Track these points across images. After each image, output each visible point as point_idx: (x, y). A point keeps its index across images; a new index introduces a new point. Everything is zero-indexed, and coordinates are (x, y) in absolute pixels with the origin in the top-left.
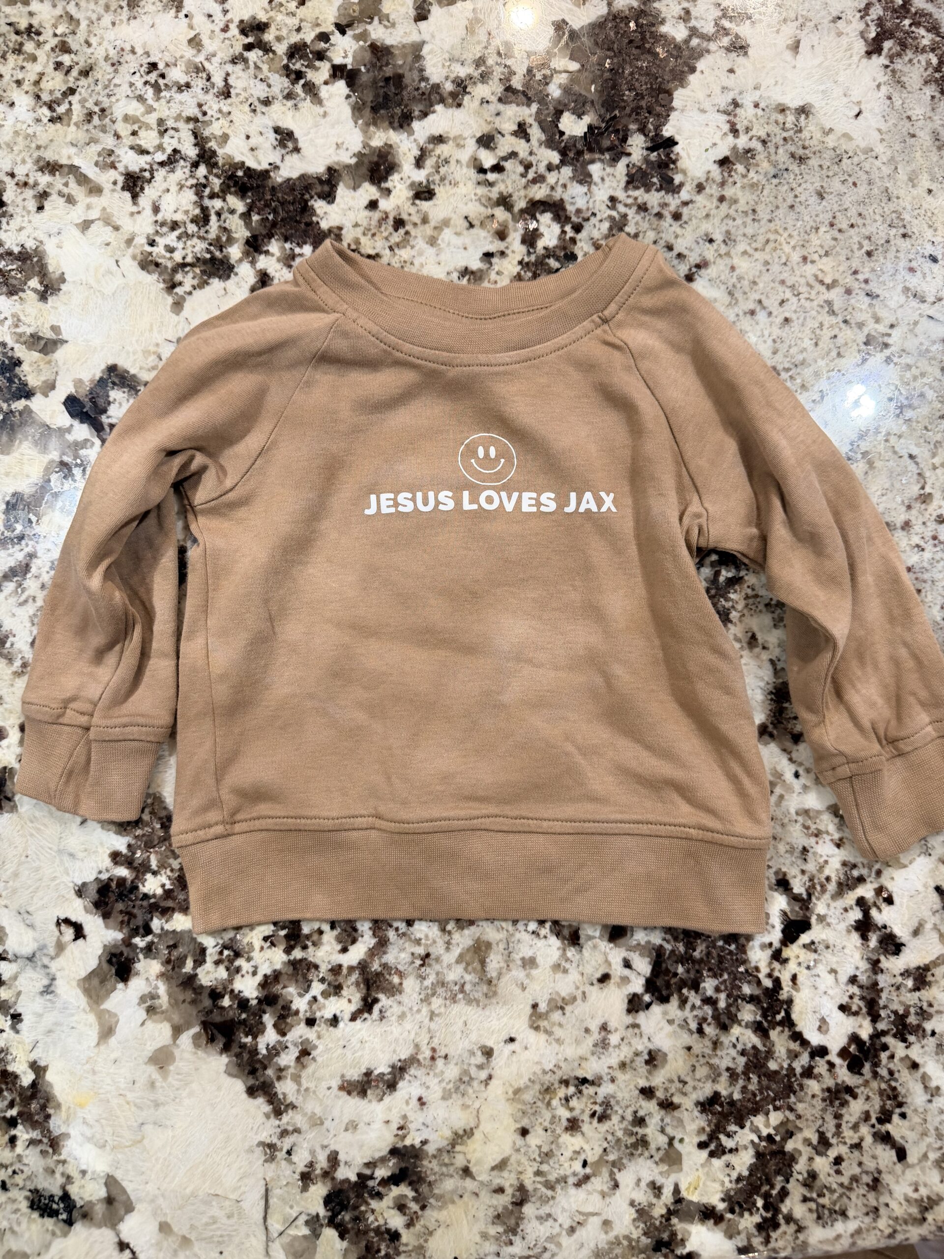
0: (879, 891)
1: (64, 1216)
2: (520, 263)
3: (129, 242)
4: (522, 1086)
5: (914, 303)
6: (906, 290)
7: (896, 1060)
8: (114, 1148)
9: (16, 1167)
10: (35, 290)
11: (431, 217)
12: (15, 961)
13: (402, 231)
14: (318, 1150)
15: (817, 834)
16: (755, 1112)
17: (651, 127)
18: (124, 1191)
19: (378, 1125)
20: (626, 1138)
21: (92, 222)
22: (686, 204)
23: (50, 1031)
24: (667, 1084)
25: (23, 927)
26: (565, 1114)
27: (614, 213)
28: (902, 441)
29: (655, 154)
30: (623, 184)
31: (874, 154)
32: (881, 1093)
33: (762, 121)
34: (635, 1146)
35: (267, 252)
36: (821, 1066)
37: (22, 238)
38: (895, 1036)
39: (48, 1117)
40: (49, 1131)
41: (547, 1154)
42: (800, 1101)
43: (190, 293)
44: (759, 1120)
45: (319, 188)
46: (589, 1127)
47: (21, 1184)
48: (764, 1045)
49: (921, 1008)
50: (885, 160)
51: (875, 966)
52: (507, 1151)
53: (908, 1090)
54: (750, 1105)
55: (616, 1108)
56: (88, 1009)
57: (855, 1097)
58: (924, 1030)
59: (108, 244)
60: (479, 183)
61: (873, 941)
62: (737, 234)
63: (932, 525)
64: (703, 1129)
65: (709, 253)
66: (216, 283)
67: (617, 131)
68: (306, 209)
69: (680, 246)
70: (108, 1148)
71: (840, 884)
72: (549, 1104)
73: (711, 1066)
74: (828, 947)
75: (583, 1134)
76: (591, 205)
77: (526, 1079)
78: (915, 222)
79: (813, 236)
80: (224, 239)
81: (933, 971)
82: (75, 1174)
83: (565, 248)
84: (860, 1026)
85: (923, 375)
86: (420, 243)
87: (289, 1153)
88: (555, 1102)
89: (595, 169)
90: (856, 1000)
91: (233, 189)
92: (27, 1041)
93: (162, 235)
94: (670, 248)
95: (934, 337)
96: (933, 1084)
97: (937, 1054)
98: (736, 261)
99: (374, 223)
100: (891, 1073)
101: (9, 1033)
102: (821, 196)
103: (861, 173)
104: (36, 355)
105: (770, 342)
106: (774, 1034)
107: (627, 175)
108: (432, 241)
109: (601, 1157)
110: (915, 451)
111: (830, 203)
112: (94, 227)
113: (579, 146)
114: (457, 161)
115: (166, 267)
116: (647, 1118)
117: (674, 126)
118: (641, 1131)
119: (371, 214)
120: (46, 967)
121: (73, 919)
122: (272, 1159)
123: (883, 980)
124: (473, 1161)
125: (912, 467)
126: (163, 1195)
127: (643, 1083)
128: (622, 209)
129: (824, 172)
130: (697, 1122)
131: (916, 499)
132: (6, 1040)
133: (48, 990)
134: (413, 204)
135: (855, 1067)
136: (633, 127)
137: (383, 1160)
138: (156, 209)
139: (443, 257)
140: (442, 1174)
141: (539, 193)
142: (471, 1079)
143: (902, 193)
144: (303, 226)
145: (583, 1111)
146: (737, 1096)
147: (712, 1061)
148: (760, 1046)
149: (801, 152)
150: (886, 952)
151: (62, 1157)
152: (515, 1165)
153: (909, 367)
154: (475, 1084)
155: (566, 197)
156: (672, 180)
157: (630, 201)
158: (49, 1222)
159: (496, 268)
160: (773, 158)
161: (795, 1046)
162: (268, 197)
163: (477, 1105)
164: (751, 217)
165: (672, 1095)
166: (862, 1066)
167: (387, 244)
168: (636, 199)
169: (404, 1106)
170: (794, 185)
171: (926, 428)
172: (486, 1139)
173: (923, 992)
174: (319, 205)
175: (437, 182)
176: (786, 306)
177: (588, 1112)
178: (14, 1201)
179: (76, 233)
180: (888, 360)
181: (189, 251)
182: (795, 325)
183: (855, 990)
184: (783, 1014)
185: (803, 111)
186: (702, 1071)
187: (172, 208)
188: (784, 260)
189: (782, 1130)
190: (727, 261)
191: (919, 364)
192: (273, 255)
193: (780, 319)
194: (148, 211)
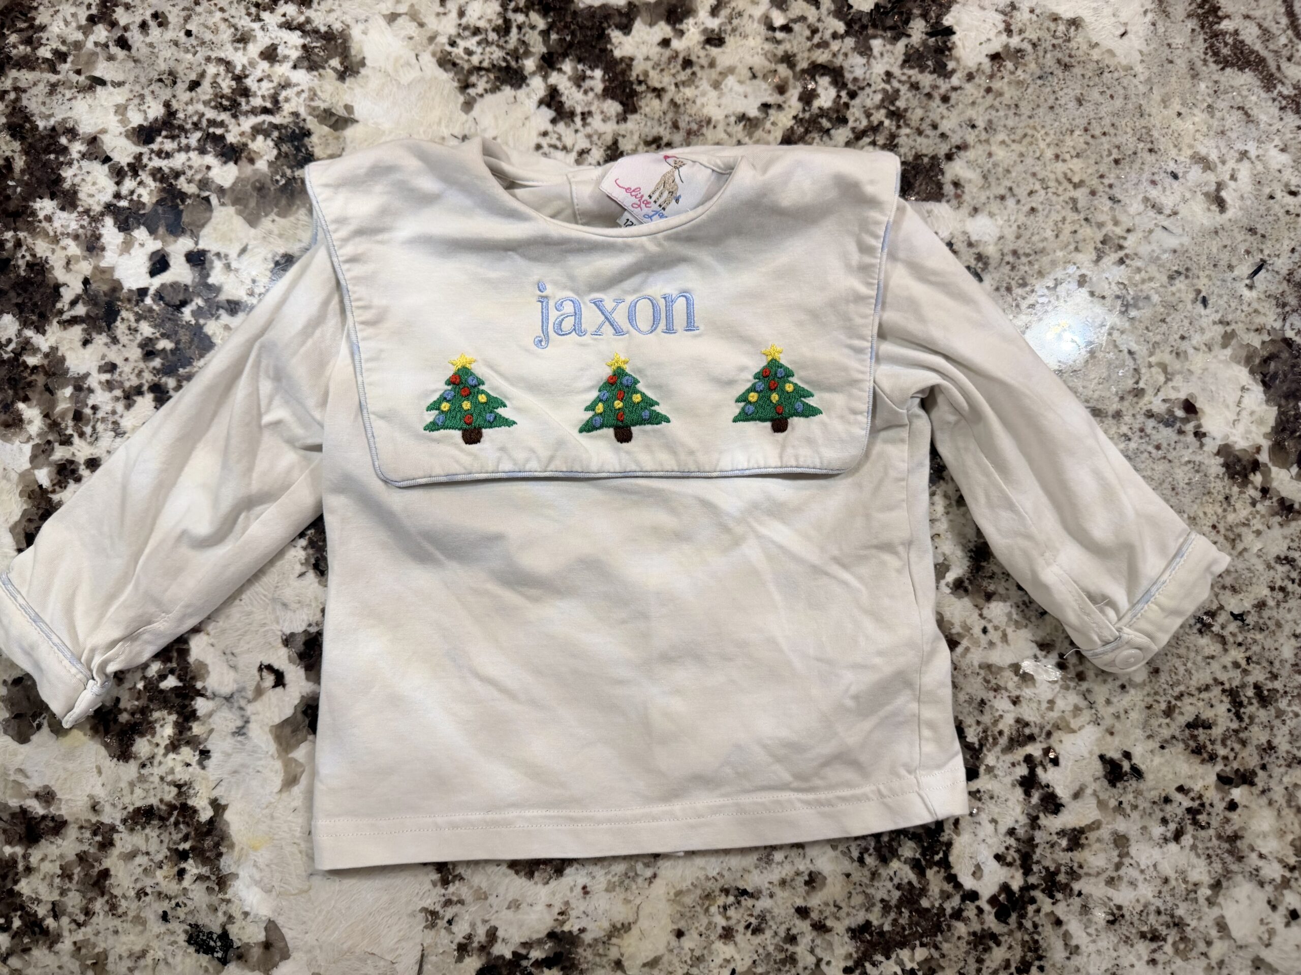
0: (1047, 751)
1: (219, 955)
2: (795, 117)
3: (432, 39)
4: (684, 888)
5: (1151, 213)
6: (1146, 200)
7: (1042, 914)
8: (279, 895)
9: (180, 900)
10: (334, 69)
11: (718, 62)
12: (213, 699)
13: (689, 71)
14: (479, 923)
15: (997, 689)
16: (902, 945)
17: (933, 14)
18: (283, 938)
19: (540, 907)
20: (776, 953)
21: (399, 15)
22: (955, 89)
23: (235, 772)
24: (822, 907)
25: (225, 668)
26: (721, 921)
27: (888, 87)
28: (1124, 336)
29: (933, 39)
30: (900, 62)
31: (1133, 72)
32: (1024, 943)
33: (1035, 26)
34: (783, 962)
35: (560, 70)
36: (970, 911)
37: (331, 19)
38: (1043, 891)
39: (220, 855)
40: (218, 869)
41: (698, 959)
42: (946, 941)
43: (481, 96)
44: (905, 954)
45: (617, 19)
46: (742, 937)
47: (182, 917)
48: (919, 882)
49: (1071, 868)
50: (1142, 78)
51: (1034, 822)
52: (661, 950)
53: (1049, 945)
54: (898, 938)
55: (771, 923)
56: (276, 755)
57: (998, 944)
58: (1071, 890)
59: (411, 38)
60: (767, 39)
61: (1035, 798)
62: (999, 124)
63: (1141, 418)
64: (851, 955)
65: (971, 137)
66: (507, 91)
67: (901, 14)
68: (603, 37)
69: (945, 126)
70: (274, 893)
71: (1011, 740)
72: (707, 910)
73: (867, 895)
74: (992, 798)
75: (736, 944)
76: (868, 76)
77: (689, 883)
78: (1163, 139)
79: (1068, 138)
80: (521, 51)
81: (1087, 834)
82: (237, 915)
83: (838, 111)
84: (1012, 877)
85: (1151, 279)
86: (705, 85)
87: (450, 922)
88: (713, 909)
89: (877, 44)
90: (1012, 851)
91: (536, 7)
92: (212, 778)
93: (463, 38)
94: (935, 127)
95: (1165, 246)
96: (1074, 942)
97: (1081, 914)
98: (994, 148)
99: (664, 59)
100: (1035, 926)
101: (195, 768)
102: (1080, 102)
103: (1119, 88)
104: (326, 129)
105: (1015, 227)
106: (930, 873)
107: (905, 54)
108: (716, 85)
109: (749, 969)
110: (1134, 347)
111: (1088, 110)
112: (400, 21)
113: (865, 20)
114: (750, 16)
115: (462, 68)
116: (798, 937)
117: (954, 17)
118: (791, 949)
119: (663, 50)
120: (241, 709)
121: (276, 667)
122: (432, 926)
123: (1040, 837)
124: (626, 956)
125: (1130, 363)
126: (321, 947)
127: (800, 902)
128: (896, 84)
129: (1086, 81)
130: (846, 947)
131: (1130, 392)
132: (192, 774)
133: (240, 732)
134: (703, 48)
135: (1002, 916)
136: (916, 11)
137: (540, 942)
138: (461, 14)
139: (724, 101)
140: (595, 964)
141: (822, 57)
142: (636, 874)
143: (1154, 111)
144: (597, 51)
145: (739, 922)
146: (887, 928)
147: (868, 891)
148: (915, 882)
149: (1067, 59)
150: (1046, 810)
151: (227, 897)
152: (666, 965)
153: (1139, 270)
154: (640, 880)
155: (846, 65)
156: (946, 65)
157: (904, 78)
158: (204, 959)
159: (772, 119)
160: (1041, 60)
161: (948, 887)
162: (569, 19)
163: (638, 902)
164: (1013, 111)
165: (826, 918)
166: (1009, 916)
167: (673, 81)
168: (910, 77)
169: (568, 893)
170: (1057, 89)
171: (1147, 328)
172: (643, 935)
173: (1075, 853)
174: (615, 35)
175: (729, 31)
176: (1034, 197)
177: (743, 924)
178: (173, 933)
179: (382, 23)
180: (1121, 261)
181: (487, 57)
182: (1040, 216)
183: (1012, 841)
184: (941, 855)
185: (1075, 23)
186: (858, 900)
187: (476, 15)
188: (1038, 154)
189: (926, 967)
190: (986, 147)
191: (1149, 269)
192: (565, 73)
193: (1027, 208)
194: (454, 14)
